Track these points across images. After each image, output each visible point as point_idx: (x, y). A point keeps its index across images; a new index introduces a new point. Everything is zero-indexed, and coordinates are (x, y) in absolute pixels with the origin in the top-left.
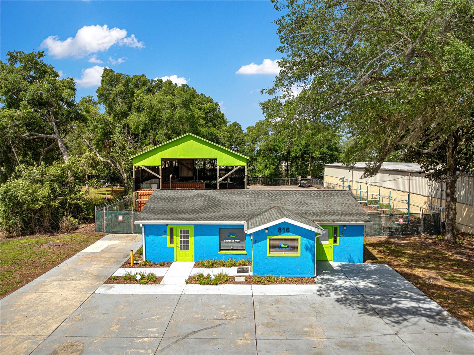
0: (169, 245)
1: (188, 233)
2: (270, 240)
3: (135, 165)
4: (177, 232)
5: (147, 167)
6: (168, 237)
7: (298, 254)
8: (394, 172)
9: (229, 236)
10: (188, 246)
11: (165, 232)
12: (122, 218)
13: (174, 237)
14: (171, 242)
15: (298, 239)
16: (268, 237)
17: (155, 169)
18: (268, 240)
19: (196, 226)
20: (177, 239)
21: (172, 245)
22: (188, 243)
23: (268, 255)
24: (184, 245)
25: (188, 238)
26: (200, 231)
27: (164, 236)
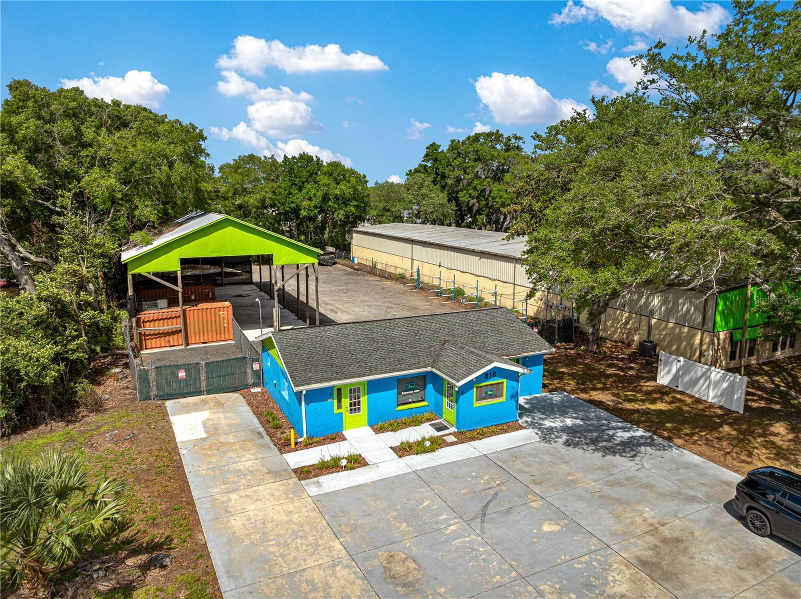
0: (336, 411)
1: (359, 391)
2: (477, 388)
3: (134, 272)
4: (345, 393)
5: (155, 274)
6: (335, 401)
7: (502, 399)
8: (489, 256)
9: (407, 387)
10: (359, 409)
11: (331, 395)
12: (184, 374)
13: (343, 400)
14: (339, 407)
15: (503, 383)
16: (475, 385)
17: (170, 277)
18: (475, 389)
19: (369, 382)
20: (346, 402)
21: (340, 411)
22: (359, 404)
23: (475, 406)
24: (355, 407)
25: (359, 398)
26: (374, 387)
27: (330, 401)
